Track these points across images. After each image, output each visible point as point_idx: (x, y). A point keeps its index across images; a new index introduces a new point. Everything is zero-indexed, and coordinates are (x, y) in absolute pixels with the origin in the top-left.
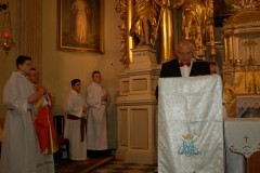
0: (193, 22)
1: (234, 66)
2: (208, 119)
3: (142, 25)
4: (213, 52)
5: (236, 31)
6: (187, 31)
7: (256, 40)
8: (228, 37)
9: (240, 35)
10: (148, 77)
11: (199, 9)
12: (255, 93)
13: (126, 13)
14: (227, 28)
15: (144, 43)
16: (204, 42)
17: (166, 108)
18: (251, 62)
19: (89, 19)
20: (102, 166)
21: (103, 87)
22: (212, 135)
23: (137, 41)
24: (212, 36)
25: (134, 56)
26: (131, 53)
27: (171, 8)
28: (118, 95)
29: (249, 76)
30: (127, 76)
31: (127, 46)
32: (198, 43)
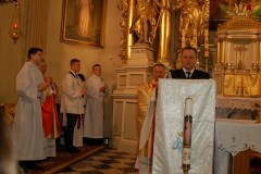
0: (190, 25)
1: (225, 68)
2: (202, 119)
3: (142, 24)
4: (207, 54)
5: (229, 37)
7: (246, 46)
8: (221, 41)
10: (144, 73)
11: (196, 13)
12: (242, 96)
13: (128, 11)
15: (143, 41)
16: (199, 45)
17: (164, 107)
18: (240, 66)
21: (102, 80)
22: (203, 134)
23: (136, 38)
24: (206, 39)
25: (132, 52)
26: (129, 49)
27: (170, 10)
29: (238, 79)
30: (125, 70)
31: (126, 43)
32: (194, 44)
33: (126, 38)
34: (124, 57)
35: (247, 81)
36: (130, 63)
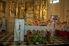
1: (27, 18)
4: (24, 15)
6: (20, 11)
7: (31, 14)
9: (28, 13)
10: (13, 18)
12: (30, 22)
13: (10, 7)
14: (26, 12)
16: (23, 13)
18: (29, 17)
19: (3, 7)
20: (4, 33)
22: (22, 28)
23: (12, 12)
25: (11, 14)
27: (18, 7)
28: (7, 21)
29: (29, 19)
30: (10, 17)
31: (10, 12)
32: (22, 13)
33: (10, 11)
34: (9, 15)
35: (30, 20)
36: (10, 16)
